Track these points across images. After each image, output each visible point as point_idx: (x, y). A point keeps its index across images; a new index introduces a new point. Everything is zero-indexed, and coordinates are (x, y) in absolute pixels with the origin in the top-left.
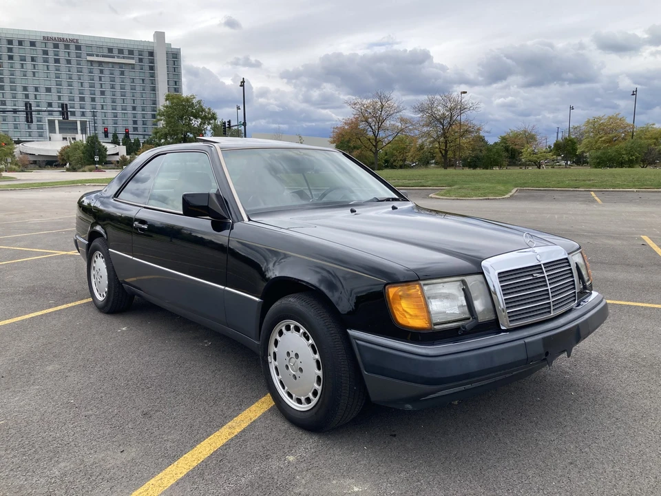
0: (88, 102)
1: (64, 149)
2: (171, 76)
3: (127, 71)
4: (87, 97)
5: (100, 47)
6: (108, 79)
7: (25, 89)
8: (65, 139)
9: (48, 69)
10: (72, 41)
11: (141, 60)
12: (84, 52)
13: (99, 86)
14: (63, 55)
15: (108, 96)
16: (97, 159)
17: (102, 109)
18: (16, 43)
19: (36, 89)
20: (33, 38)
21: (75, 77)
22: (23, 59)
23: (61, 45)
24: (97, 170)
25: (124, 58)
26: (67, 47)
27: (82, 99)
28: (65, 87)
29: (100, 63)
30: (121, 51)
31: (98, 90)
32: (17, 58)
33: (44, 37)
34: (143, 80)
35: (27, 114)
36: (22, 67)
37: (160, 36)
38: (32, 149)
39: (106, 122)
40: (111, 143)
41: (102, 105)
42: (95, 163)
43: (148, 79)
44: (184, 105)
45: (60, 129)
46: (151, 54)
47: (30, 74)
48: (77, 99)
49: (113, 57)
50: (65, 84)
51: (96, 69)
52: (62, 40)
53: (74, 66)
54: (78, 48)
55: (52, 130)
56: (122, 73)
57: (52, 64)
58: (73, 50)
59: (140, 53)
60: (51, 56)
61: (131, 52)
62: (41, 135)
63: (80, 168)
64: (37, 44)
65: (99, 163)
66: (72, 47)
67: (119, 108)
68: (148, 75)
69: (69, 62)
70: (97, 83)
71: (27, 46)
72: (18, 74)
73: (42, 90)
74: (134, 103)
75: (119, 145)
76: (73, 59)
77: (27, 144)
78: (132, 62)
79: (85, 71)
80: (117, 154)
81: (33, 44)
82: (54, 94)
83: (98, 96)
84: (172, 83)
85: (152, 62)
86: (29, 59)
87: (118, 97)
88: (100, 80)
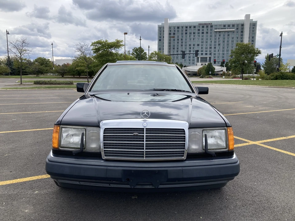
0: (213, 49)
1: (200, 69)
2: (251, 34)
3: (230, 34)
4: (213, 47)
5: (220, 25)
6: (222, 38)
7: (190, 45)
8: (202, 65)
9: (199, 37)
10: (209, 24)
11: (237, 29)
12: (213, 28)
13: (218, 41)
14: (205, 31)
15: (221, 46)
16: (210, 73)
17: (218, 51)
18: (188, 27)
19: (194, 45)
20: (195, 25)
21: (209, 39)
22: (190, 33)
23: (205, 26)
24: (210, 77)
25: (230, 28)
26: (207, 27)
27: (211, 48)
28: (205, 43)
29: (220, 32)
30: (229, 26)
31: (217, 43)
32: (188, 33)
33: (199, 24)
34: (237, 37)
35: (183, 55)
36: (190, 37)
37: (248, 16)
38: (189, 69)
39: (219, 57)
40: (220, 66)
41: (218, 50)
42: (209, 74)
43: (240, 37)
44: (244, 48)
45: (201, 60)
46: (243, 25)
47: (192, 39)
48: (209, 48)
49: (225, 29)
50: (205, 42)
51: (218, 34)
52: (205, 24)
53: (209, 34)
54: (212, 26)
55: (198, 61)
56: (228, 35)
57: (201, 34)
58: (209, 28)
59: (238, 25)
60: (201, 31)
61: (233, 26)
62: (193, 64)
63: (204, 77)
64: (196, 27)
65: (211, 74)
66: (209, 26)
67: (225, 50)
68: (240, 35)
69: (207, 33)
70: (217, 40)
71: (192, 28)
72: (188, 39)
73: (196, 45)
74: (232, 48)
75: (223, 67)
76: (209, 31)
77: (188, 67)
78: (234, 30)
79: (213, 36)
80: (222, 71)
81: (195, 27)
82: (200, 46)
83: (217, 46)
84: (251, 38)
85: (243, 29)
86: (192, 33)
87: (226, 46)
88: (219, 39)
